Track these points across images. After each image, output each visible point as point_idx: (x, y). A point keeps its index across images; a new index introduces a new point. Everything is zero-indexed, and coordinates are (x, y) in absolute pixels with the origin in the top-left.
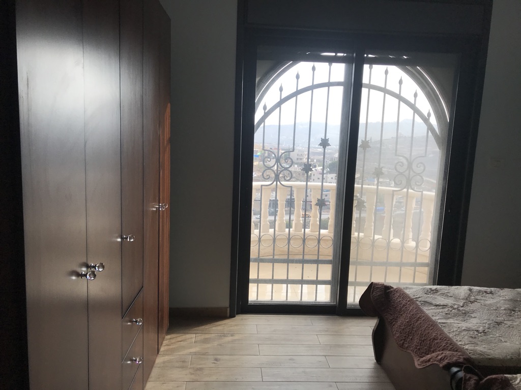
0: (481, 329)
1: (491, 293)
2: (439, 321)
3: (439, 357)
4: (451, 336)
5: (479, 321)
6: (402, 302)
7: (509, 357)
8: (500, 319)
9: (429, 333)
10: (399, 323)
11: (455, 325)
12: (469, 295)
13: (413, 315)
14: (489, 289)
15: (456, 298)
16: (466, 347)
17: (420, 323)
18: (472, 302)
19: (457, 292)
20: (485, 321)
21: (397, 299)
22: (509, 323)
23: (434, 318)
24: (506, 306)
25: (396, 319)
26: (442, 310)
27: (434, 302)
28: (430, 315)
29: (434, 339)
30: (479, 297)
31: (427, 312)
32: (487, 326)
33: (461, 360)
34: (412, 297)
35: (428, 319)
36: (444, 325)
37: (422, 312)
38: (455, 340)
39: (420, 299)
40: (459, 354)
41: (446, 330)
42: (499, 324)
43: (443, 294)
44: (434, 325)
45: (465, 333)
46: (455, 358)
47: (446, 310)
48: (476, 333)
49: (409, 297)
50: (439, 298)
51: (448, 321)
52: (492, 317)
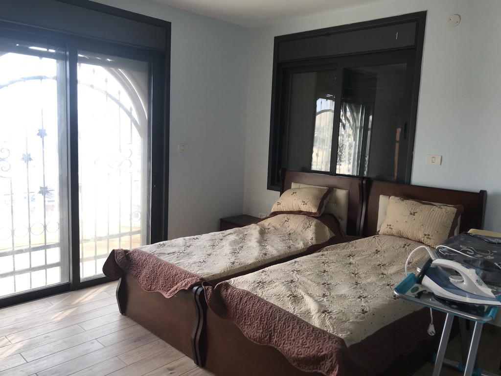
0: (202, 261)
1: (197, 238)
2: (175, 263)
3: (184, 284)
4: (186, 269)
5: (198, 256)
6: (142, 258)
7: (223, 271)
8: (209, 252)
9: (170, 273)
10: (143, 274)
11: (186, 262)
12: (186, 243)
13: (154, 264)
14: (195, 237)
15: (179, 246)
16: (198, 273)
17: (162, 268)
18: (189, 247)
19: (176, 242)
20: (202, 256)
21: (137, 257)
22: (215, 253)
23: (171, 262)
24: (209, 244)
25: (140, 273)
26: (173, 256)
27: (167, 252)
28: (168, 261)
29: (176, 275)
30: (191, 243)
31: (164, 259)
32: (204, 258)
33: (198, 281)
34: (149, 253)
35: (166, 264)
36: (179, 264)
37: (160, 260)
38: (190, 271)
39: (156, 253)
40: (196, 277)
41: (182, 267)
42: (209, 255)
43: (169, 246)
44: (172, 266)
45: (194, 265)
46: (194, 281)
47: (176, 255)
48: (200, 263)
49: (147, 253)
50: (168, 248)
51: (181, 261)
52: (205, 252)
